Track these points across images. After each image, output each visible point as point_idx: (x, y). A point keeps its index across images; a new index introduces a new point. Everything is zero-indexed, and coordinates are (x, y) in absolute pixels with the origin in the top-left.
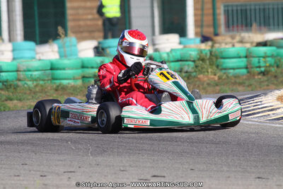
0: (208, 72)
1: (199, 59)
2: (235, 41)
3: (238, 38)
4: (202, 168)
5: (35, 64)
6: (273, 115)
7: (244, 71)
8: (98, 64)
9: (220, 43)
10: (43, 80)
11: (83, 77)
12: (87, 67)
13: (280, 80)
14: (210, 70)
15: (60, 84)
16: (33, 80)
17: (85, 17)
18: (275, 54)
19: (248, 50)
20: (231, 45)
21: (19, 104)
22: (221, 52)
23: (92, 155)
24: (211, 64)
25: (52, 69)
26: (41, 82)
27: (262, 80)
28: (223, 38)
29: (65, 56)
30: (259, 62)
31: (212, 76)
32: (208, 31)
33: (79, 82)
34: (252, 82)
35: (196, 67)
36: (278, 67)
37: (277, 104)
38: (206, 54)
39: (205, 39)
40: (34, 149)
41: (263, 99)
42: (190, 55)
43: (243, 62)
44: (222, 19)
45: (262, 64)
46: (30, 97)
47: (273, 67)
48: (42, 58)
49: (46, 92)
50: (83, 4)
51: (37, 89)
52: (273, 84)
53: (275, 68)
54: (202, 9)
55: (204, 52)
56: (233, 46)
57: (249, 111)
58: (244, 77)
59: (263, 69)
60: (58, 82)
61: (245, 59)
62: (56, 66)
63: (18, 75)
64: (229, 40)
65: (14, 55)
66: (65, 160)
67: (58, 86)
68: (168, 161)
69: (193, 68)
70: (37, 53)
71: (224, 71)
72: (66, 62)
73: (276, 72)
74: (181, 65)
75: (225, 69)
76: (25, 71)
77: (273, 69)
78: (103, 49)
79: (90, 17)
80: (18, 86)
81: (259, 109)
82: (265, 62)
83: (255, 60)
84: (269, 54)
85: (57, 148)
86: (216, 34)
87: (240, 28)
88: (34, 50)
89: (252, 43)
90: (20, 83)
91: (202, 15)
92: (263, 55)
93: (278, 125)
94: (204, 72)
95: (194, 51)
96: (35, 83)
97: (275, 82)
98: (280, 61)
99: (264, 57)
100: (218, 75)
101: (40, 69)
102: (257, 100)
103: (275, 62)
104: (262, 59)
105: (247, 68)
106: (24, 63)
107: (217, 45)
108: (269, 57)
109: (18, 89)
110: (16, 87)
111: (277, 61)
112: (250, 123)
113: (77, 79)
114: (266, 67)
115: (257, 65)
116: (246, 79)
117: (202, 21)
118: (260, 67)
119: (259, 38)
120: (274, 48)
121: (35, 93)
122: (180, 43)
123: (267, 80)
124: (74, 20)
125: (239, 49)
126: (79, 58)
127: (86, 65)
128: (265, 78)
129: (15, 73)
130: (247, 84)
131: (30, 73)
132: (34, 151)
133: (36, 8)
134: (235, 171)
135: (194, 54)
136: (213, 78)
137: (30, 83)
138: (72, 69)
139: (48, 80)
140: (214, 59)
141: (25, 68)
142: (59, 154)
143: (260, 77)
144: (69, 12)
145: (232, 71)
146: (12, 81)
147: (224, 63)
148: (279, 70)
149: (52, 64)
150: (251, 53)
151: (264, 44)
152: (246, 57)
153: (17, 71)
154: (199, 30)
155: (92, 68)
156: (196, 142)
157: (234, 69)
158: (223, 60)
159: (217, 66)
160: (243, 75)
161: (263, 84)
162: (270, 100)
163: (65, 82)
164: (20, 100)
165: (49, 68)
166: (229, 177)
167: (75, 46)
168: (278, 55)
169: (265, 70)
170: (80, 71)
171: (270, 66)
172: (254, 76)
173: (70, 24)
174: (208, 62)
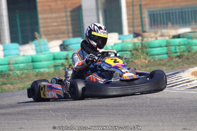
0: (141, 58)
1: (134, 49)
2: (157, 35)
3: (159, 33)
4: (144, 124)
5: (21, 59)
6: (189, 85)
7: (166, 56)
8: (64, 56)
9: (147, 37)
10: (27, 70)
11: (55, 66)
12: (57, 59)
13: (191, 61)
14: (142, 57)
15: (39, 72)
16: (20, 70)
17: (52, 24)
18: (186, 43)
19: (167, 41)
20: (155, 39)
21: (12, 87)
22: (149, 44)
23: (67, 119)
24: (143, 52)
25: (33, 62)
26: (26, 71)
27: (178, 61)
28: (149, 33)
29: (41, 52)
30: (176, 49)
31: (144, 61)
32: (138, 29)
33: (52, 70)
34: (172, 63)
35: (133, 55)
36: (189, 52)
37: (192, 78)
38: (138, 45)
39: (136, 35)
40: (27, 117)
41: (182, 74)
42: (128, 47)
43: (164, 50)
44: (147, 21)
45: (178, 50)
46: (18, 82)
47: (185, 52)
48: (25, 54)
49: (30, 78)
50: (50, 15)
51: (23, 76)
52: (187, 64)
53: (187, 53)
54: (133, 15)
55: (137, 45)
56: (156, 39)
57: (173, 83)
58: (166, 60)
59: (178, 54)
60: (37, 70)
61: (166, 48)
62: (35, 60)
63: (9, 66)
64: (153, 35)
65: (4, 53)
66: (49, 124)
67: (37, 73)
68: (120, 120)
69: (130, 56)
70: (20, 51)
71: (151, 57)
72: (42, 56)
73: (188, 55)
74: (122, 54)
75: (152, 55)
76: (14, 64)
77: (186, 54)
78: (67, 46)
79: (55, 24)
80: (10, 75)
81: (180, 81)
82: (180, 49)
83: (173, 48)
84: (182, 43)
85: (42, 116)
86: (144, 32)
87: (160, 26)
88: (18, 49)
89: (169, 36)
90: (11, 73)
91: (133, 19)
92: (178, 44)
93: (193, 92)
94: (138, 58)
95: (130, 44)
96: (21, 72)
97: (188, 63)
98: (190, 48)
99: (179, 46)
100: (148, 59)
101: (25, 62)
102: (178, 75)
103: (187, 49)
104: (177, 47)
105: (167, 54)
106: (13, 59)
107: (145, 39)
108: (182, 45)
109: (10, 76)
110: (8, 75)
111: (188, 48)
112: (174, 91)
113: (50, 68)
114: (181, 52)
115: (174, 51)
116: (167, 62)
117: (133, 23)
118: (176, 53)
119: (174, 32)
120: (185, 39)
121: (22, 78)
122: (119, 39)
123: (182, 61)
124: (44, 27)
125: (161, 41)
126: (51, 53)
127: (56, 58)
128: (180, 60)
129: (7, 66)
130: (168, 65)
131: (18, 65)
132: (26, 119)
133: (18, 20)
134: (167, 125)
135: (130, 46)
136: (145, 62)
137: (18, 72)
138: (47, 61)
139: (30, 69)
140: (144, 49)
141: (14, 62)
142: (44, 120)
143: (177, 59)
144: (41, 22)
145: (157, 56)
146: (6, 71)
147: (151, 51)
148: (190, 54)
149: (32, 58)
150: (169, 43)
151: (179, 36)
152: (167, 46)
153: (9, 64)
154: (131, 29)
155: (61, 59)
156: (138, 107)
157: (158, 55)
158: (150, 49)
159: (147, 54)
160: (165, 59)
161: (179, 64)
162: (187, 75)
163: (42, 70)
164: (12, 84)
165: (30, 61)
166: (164, 130)
167: (47, 45)
168: (188, 44)
169: (180, 55)
170: (52, 62)
171: (184, 51)
172: (172, 59)
173: (42, 30)
174: (140, 51)
